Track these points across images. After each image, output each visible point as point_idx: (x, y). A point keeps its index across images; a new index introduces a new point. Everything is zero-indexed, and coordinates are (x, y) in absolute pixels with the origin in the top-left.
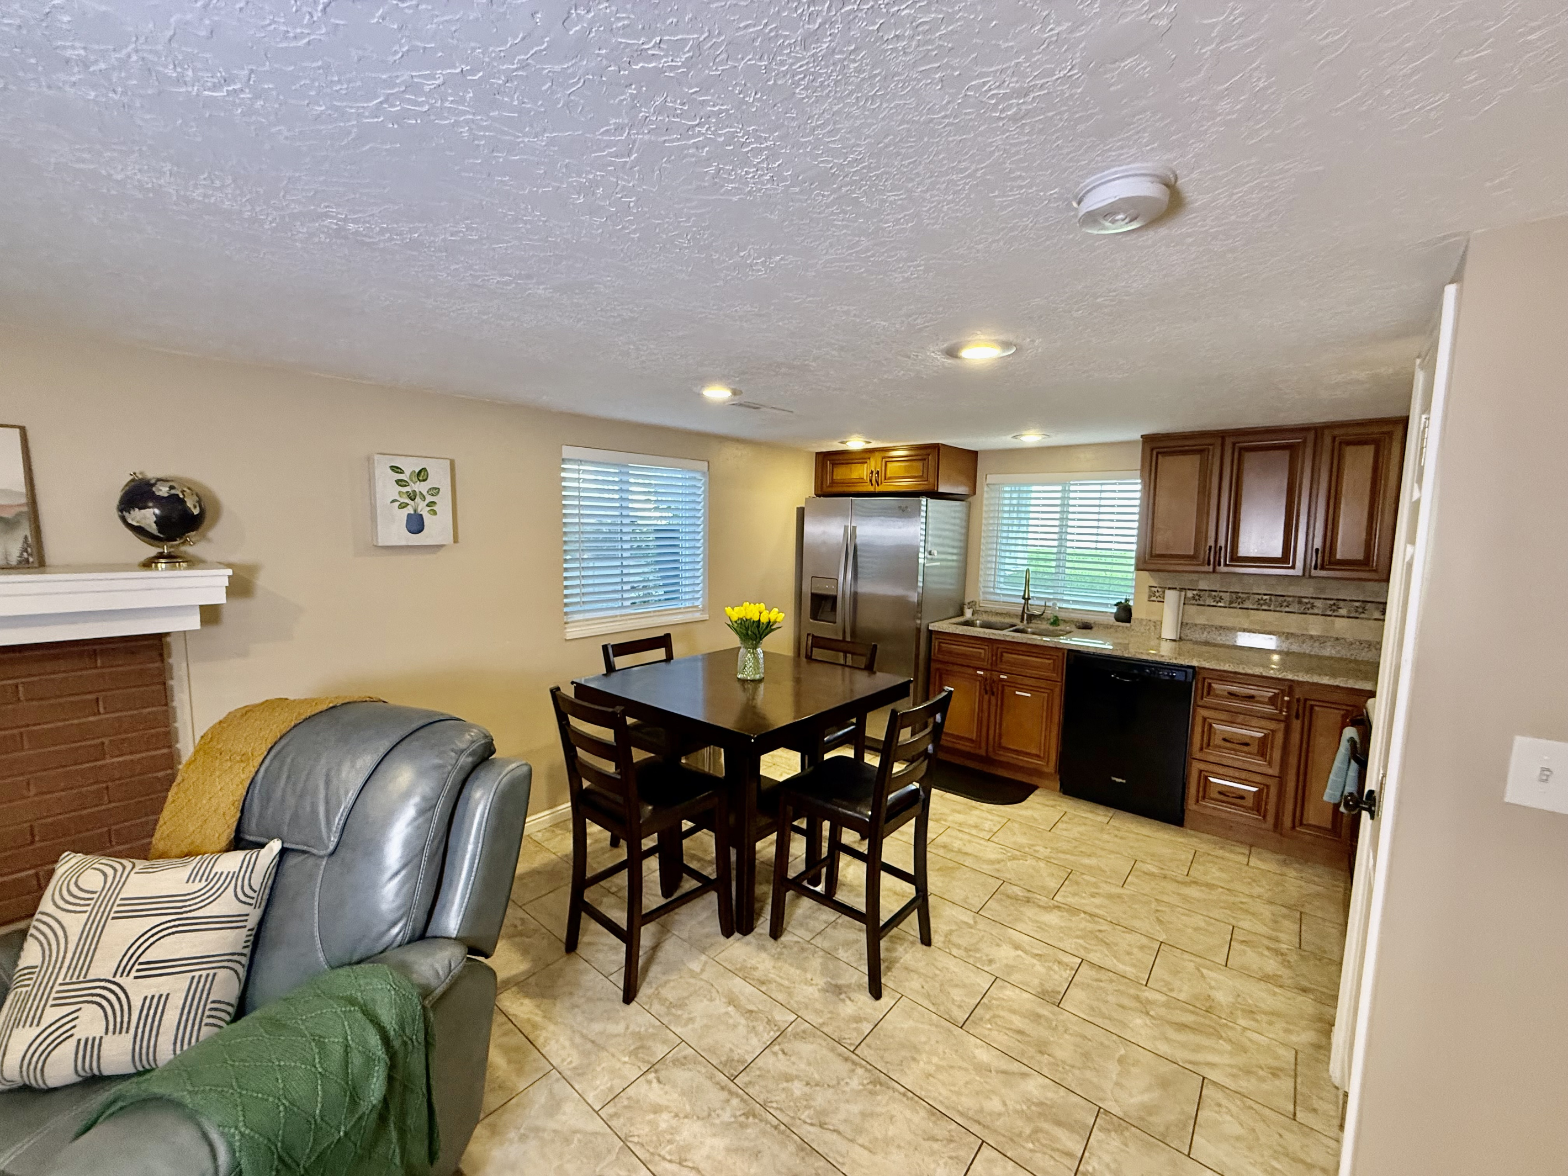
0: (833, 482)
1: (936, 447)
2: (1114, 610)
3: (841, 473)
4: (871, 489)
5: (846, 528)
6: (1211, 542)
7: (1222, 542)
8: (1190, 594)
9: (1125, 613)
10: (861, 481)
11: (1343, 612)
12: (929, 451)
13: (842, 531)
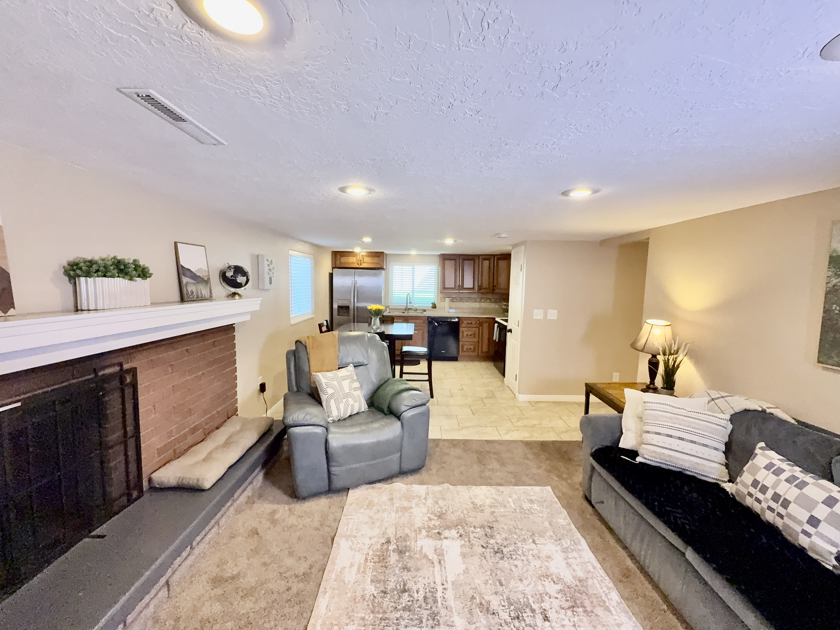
0: (341, 263)
1: (383, 253)
2: (431, 305)
3: (344, 260)
4: (358, 266)
5: (352, 281)
6: (458, 284)
7: (460, 284)
8: (451, 299)
9: (434, 306)
10: (353, 263)
11: (483, 301)
12: (379, 254)
13: (351, 282)
